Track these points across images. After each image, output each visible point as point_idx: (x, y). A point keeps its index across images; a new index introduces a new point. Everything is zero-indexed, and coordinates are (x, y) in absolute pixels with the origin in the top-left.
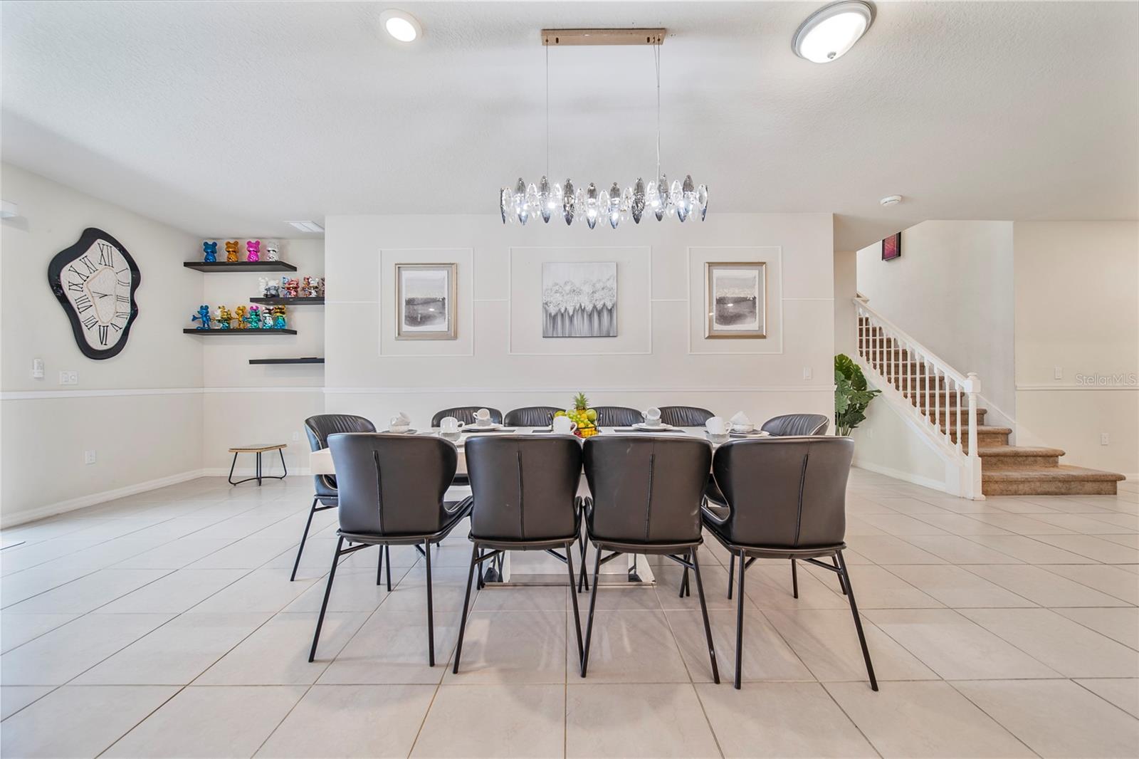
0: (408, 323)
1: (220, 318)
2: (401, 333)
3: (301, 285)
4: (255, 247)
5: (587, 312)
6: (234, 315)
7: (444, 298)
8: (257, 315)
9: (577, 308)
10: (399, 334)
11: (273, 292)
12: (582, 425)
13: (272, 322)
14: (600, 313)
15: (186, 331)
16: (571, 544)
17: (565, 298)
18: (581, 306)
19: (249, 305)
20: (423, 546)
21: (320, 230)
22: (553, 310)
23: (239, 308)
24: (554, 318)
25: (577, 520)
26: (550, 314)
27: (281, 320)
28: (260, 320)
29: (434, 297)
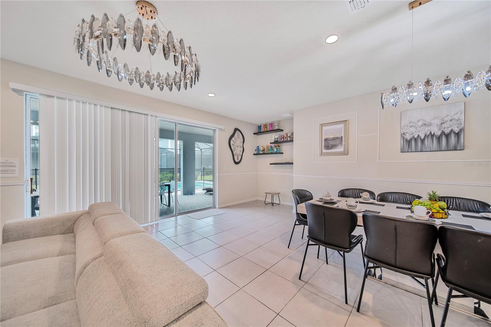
0: (325, 148)
1: (262, 150)
2: (322, 153)
3: (285, 136)
4: (271, 125)
5: (436, 136)
6: (265, 148)
7: (342, 137)
8: (272, 148)
9: (428, 133)
10: (321, 154)
11: (277, 140)
12: (434, 211)
13: (276, 150)
14: (448, 136)
15: (254, 154)
16: (428, 279)
17: (418, 129)
18: (431, 133)
19: (270, 145)
20: (342, 253)
21: (292, 115)
22: (408, 137)
23: (267, 146)
24: (409, 142)
25: (433, 266)
26: (406, 140)
27: (279, 149)
28: (272, 150)
29: (337, 136)
